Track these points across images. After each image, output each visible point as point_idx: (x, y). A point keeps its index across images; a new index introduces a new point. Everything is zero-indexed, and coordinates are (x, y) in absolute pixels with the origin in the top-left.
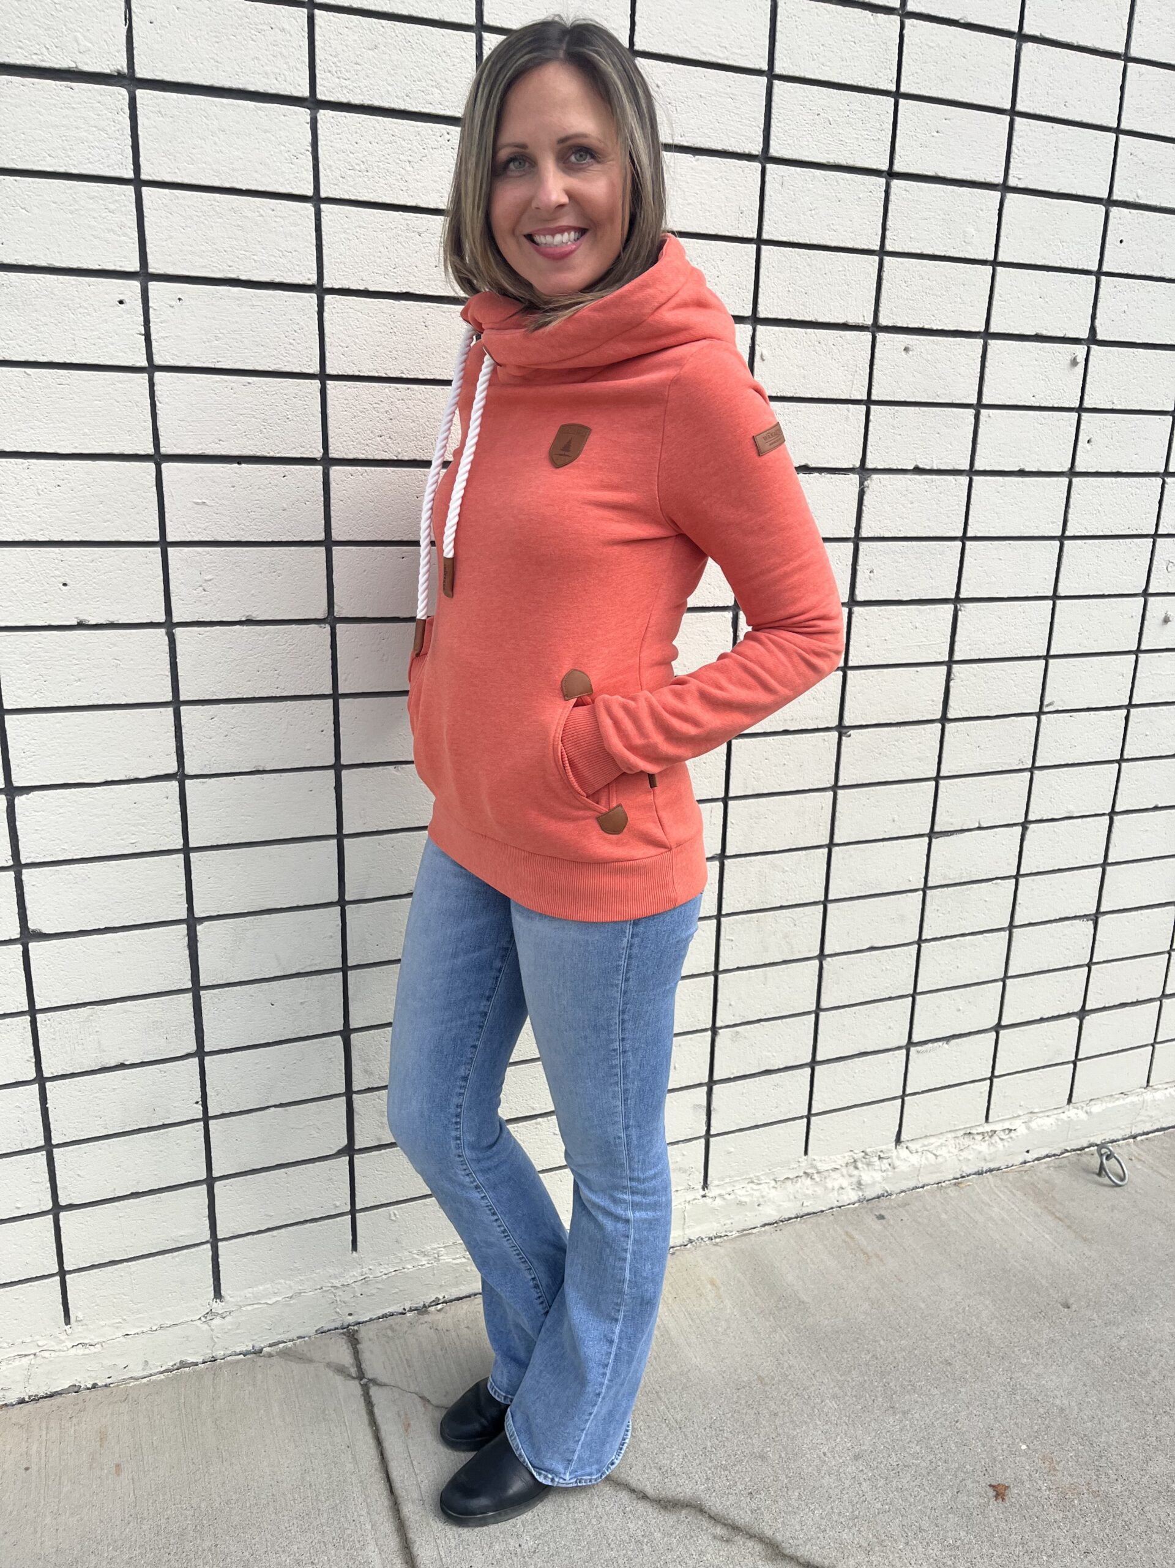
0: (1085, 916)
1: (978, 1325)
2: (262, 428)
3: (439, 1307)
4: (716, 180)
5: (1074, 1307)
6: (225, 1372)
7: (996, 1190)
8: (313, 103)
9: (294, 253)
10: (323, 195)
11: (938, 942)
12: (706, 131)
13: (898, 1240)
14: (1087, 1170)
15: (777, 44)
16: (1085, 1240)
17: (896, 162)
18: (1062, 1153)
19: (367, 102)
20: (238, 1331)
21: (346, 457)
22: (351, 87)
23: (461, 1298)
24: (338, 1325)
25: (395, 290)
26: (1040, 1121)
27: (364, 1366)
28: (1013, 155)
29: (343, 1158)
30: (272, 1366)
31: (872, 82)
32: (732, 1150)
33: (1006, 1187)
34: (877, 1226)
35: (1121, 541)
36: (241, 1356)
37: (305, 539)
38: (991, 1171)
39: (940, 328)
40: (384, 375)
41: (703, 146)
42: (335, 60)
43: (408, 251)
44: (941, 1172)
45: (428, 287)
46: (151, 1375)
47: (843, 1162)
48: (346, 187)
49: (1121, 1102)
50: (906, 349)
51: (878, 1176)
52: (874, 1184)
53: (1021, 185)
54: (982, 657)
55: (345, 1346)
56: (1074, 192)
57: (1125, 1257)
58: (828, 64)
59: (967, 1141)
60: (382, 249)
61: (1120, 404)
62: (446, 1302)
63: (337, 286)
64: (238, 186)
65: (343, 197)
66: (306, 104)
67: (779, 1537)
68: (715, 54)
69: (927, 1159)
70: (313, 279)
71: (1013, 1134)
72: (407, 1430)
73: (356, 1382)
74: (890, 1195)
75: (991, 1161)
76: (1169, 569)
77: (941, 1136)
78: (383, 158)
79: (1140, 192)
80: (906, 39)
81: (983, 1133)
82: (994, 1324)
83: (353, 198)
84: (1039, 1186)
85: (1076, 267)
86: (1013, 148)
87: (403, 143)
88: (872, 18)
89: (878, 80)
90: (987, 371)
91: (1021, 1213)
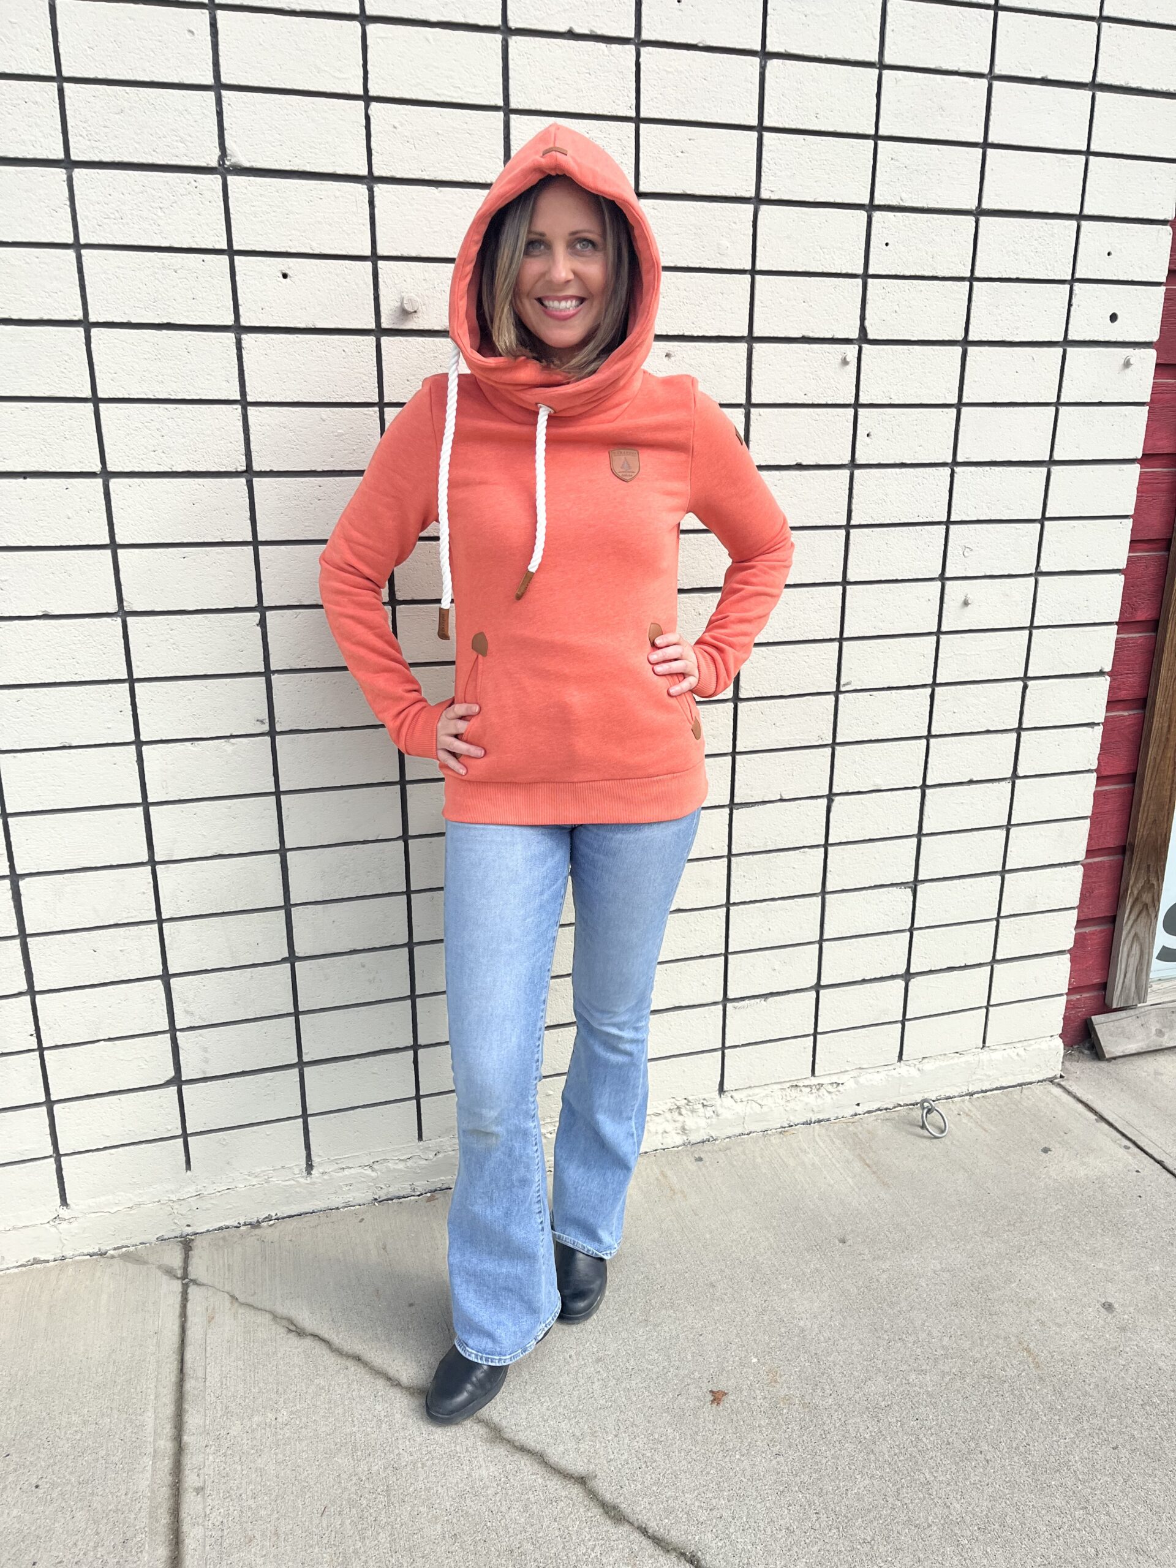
0: (902, 883)
1: (753, 1254)
2: (42, 447)
3: (271, 1222)
4: (460, 209)
5: (850, 1242)
6: (70, 1271)
7: (817, 1139)
8: (68, 164)
9: (60, 294)
10: (82, 242)
11: (746, 906)
12: (446, 165)
13: (708, 1179)
14: (912, 1124)
15: (511, 81)
17: (641, 183)
18: (895, 1107)
19: (117, 159)
20: (85, 1236)
21: (123, 470)
22: (101, 147)
23: (293, 1216)
24: (177, 1234)
25: (157, 322)
26: (869, 1076)
27: (190, 1268)
28: (764, 169)
29: (172, 1088)
30: (111, 1265)
31: (610, 110)
32: (551, 1092)
33: (829, 1136)
34: (693, 1166)
35: (911, 528)
36: (88, 1257)
37: (91, 544)
38: (819, 1121)
40: (153, 397)
41: (445, 179)
42: (85, 125)
43: (166, 286)
44: (768, 1121)
45: (187, 317)
46: (8, 1269)
47: (666, 1107)
48: (103, 234)
49: (956, 1060)
50: (668, 355)
51: (703, 1123)
52: (698, 1129)
53: (774, 197)
54: (771, 641)
55: (179, 1252)
56: (832, 201)
57: (916, 1200)
58: (564, 96)
59: (794, 1093)
60: (141, 286)
61: (899, 399)
62: (278, 1219)
63: (101, 321)
65: (101, 243)
66: (62, 165)
67: (504, 1423)
68: (449, 94)
69: (751, 1108)
70: (79, 315)
71: (841, 1088)
72: (209, 1322)
73: (180, 1282)
74: (715, 1140)
75: (819, 1112)
76: (966, 554)
77: (766, 1087)
78: (135, 207)
79: (904, 196)
80: (643, 68)
81: (810, 1086)
82: (769, 1253)
83: (111, 243)
84: (860, 1136)
85: (839, 272)
86: (764, 162)
87: (153, 192)
88: (605, 49)
89: (617, 107)
90: (754, 372)
91: (833, 1160)
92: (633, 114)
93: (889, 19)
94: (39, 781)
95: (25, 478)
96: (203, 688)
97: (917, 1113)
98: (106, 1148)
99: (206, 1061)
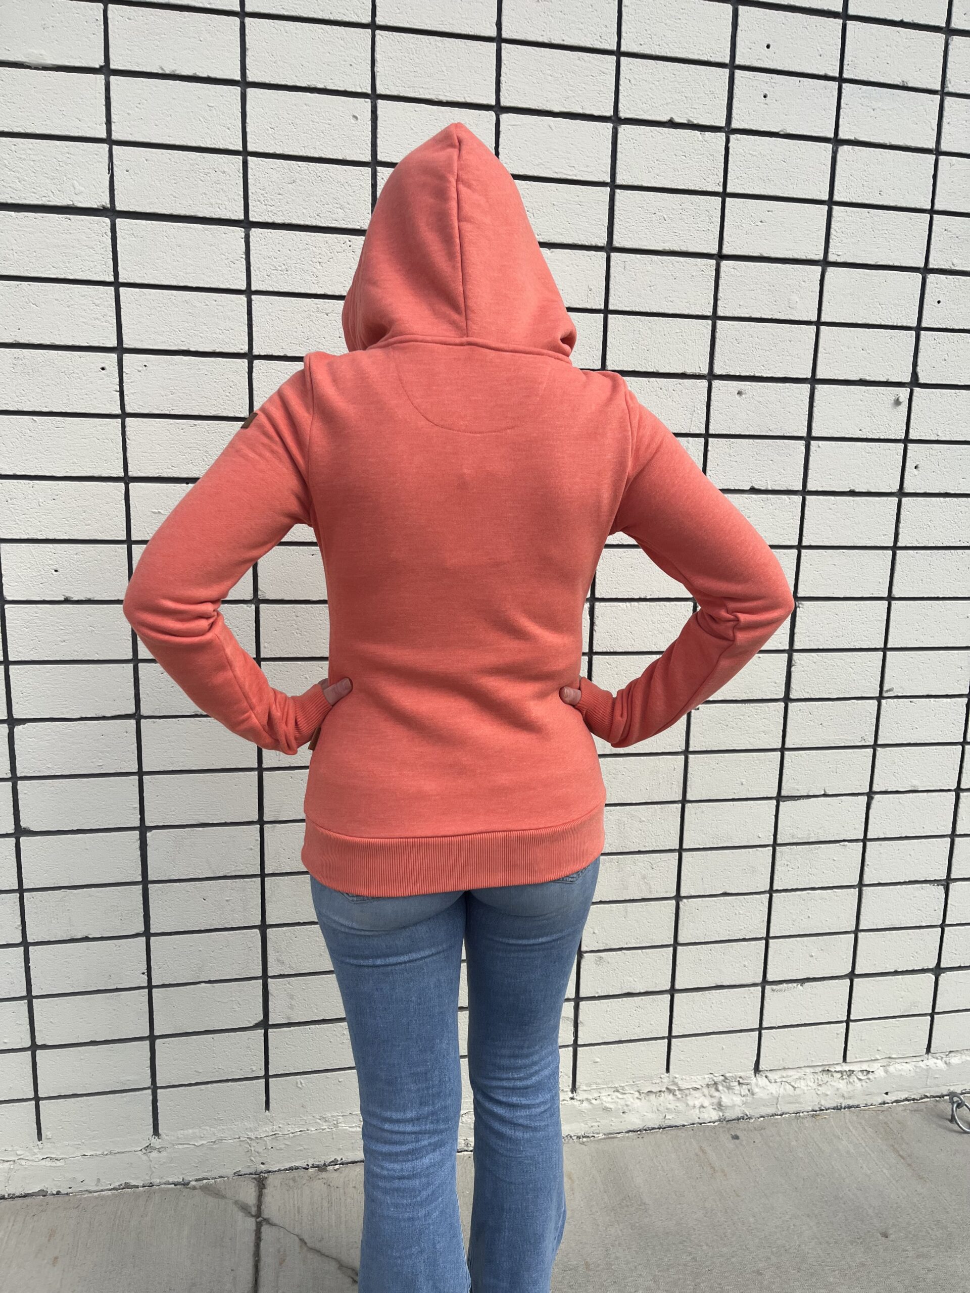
0: (935, 881)
1: (798, 1243)
2: (204, 457)
3: (337, 1167)
4: (567, 266)
5: (892, 1237)
6: (156, 1198)
7: (849, 1125)
8: (247, 224)
9: (231, 331)
10: (253, 288)
11: (788, 894)
12: (558, 230)
13: (746, 1159)
14: (941, 1117)
15: (618, 162)
16: (921, 1178)
17: (724, 247)
18: (922, 1098)
19: (287, 221)
20: (172, 1165)
22: (275, 211)
23: (356, 1162)
24: (253, 1171)
26: (898, 1067)
27: (263, 1207)
28: (832, 236)
29: (260, 1031)
30: (193, 1197)
31: (701, 186)
32: (598, 1060)
33: (860, 1123)
34: (731, 1145)
35: (952, 551)
36: (172, 1186)
38: (849, 1107)
39: (770, 376)
41: (556, 242)
42: (263, 192)
43: (317, 326)
44: (801, 1103)
46: (102, 1191)
47: (704, 1083)
48: (270, 282)
50: (740, 393)
51: (738, 1100)
52: (734, 1106)
53: (840, 260)
54: (821, 648)
55: (253, 1189)
56: (891, 264)
57: (954, 1197)
58: (663, 174)
59: (826, 1077)
60: (297, 326)
61: (945, 436)
62: (342, 1164)
63: (262, 354)
64: (190, 285)
65: (268, 290)
66: (241, 225)
68: (565, 172)
69: (785, 1089)
71: (871, 1076)
72: (281, 1264)
73: (253, 1219)
74: (750, 1118)
75: (850, 1098)
77: (799, 1070)
78: (299, 261)
79: (955, 261)
80: (731, 151)
81: (841, 1072)
82: (813, 1243)
83: (276, 290)
84: (891, 1126)
85: (895, 324)
86: (832, 231)
87: (314, 249)
88: (700, 136)
89: (707, 184)
90: (815, 410)
91: (867, 1149)
92: (721, 190)
93: (945, 114)
94: (172, 744)
96: (318, 668)
97: (946, 1107)
98: (197, 1084)
99: (291, 1007)
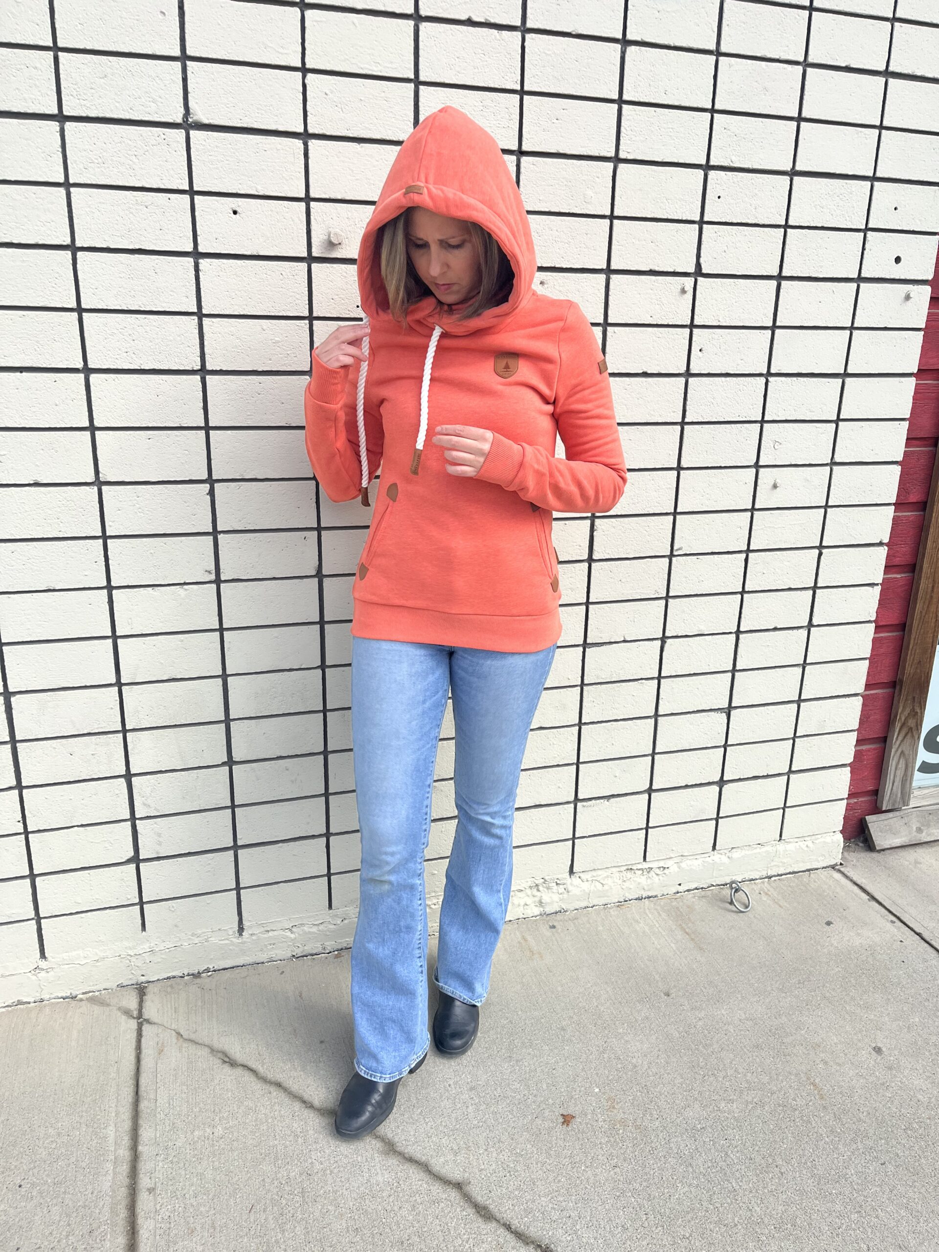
0: (719, 709)
1: (596, 1004)
3: (210, 973)
4: (377, 161)
5: (673, 995)
6: (47, 1010)
7: (647, 911)
8: (61, 118)
9: (52, 223)
10: (71, 181)
11: (595, 725)
12: (367, 126)
13: (560, 943)
14: (723, 900)
15: (420, 59)
16: (701, 949)
17: (524, 143)
18: (709, 887)
19: (101, 115)
20: (59, 982)
21: (101, 367)
22: (88, 105)
23: (227, 969)
24: (134, 982)
25: (131, 247)
26: (689, 862)
27: (144, 1010)
28: (622, 134)
29: (131, 865)
30: (80, 1007)
31: (500, 84)
32: (436, 872)
33: (656, 909)
34: (548, 933)
35: (733, 425)
36: (62, 1000)
37: (74, 426)
38: (649, 897)
39: (569, 267)
40: (126, 309)
41: (365, 137)
42: (76, 87)
43: (138, 219)
44: (608, 897)
45: (155, 244)
47: (526, 885)
48: (88, 175)
49: (758, 850)
50: (542, 283)
51: (556, 897)
52: (552, 903)
53: (630, 157)
54: (619, 514)
55: (135, 997)
56: (676, 161)
57: (726, 962)
58: (463, 71)
59: (629, 874)
60: (118, 218)
61: (726, 322)
62: (214, 971)
63: (85, 246)
64: (8, 179)
65: (86, 182)
66: (56, 118)
67: (396, 1140)
68: (371, 68)
69: (595, 886)
70: (67, 241)
71: (666, 871)
72: (160, 1054)
73: (136, 1020)
74: (565, 911)
75: (649, 890)
76: (776, 447)
77: (607, 870)
78: (115, 154)
79: (733, 158)
80: (527, 50)
81: (642, 869)
82: (608, 1004)
83: (94, 183)
84: (681, 910)
85: (680, 218)
86: (622, 129)
87: (129, 142)
88: (497, 34)
89: (505, 82)
90: (610, 298)
91: (660, 929)
92: (518, 88)
93: (725, 16)
94: (28, 617)
95: (21, 372)
96: (162, 544)
97: (727, 892)
98: (77, 913)
99: (160, 844)
